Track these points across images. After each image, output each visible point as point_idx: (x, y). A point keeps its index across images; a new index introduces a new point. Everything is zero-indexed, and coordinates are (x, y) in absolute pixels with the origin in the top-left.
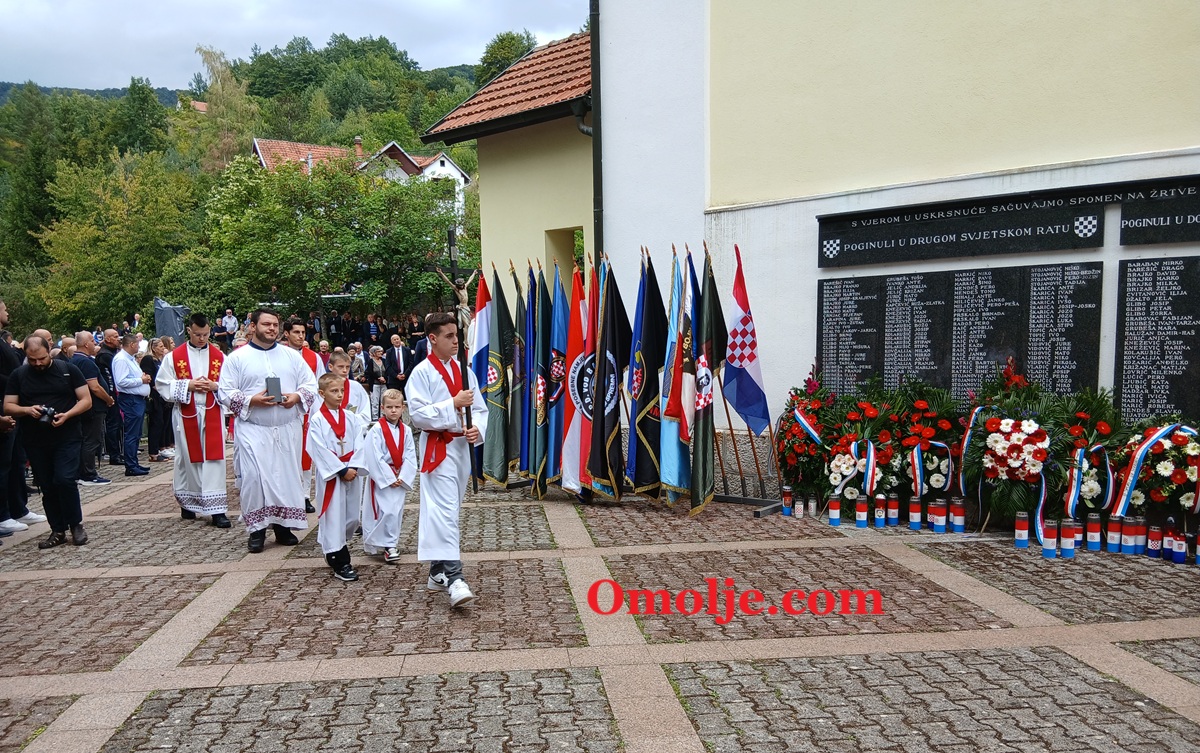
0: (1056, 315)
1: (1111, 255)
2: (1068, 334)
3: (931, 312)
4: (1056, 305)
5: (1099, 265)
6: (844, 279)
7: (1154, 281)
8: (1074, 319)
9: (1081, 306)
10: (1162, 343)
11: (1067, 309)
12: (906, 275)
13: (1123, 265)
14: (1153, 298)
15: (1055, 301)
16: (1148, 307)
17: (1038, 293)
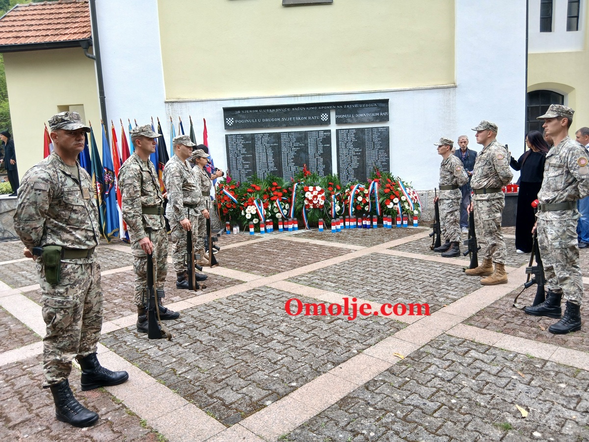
0: (317, 149)
1: (333, 127)
2: (321, 155)
3: (273, 148)
4: (317, 145)
5: (330, 131)
6: (236, 135)
7: (347, 136)
8: (323, 150)
9: (325, 145)
10: (351, 157)
11: (321, 146)
12: (262, 134)
13: (337, 131)
14: (347, 142)
15: (317, 143)
16: (346, 145)
17: (311, 141)
